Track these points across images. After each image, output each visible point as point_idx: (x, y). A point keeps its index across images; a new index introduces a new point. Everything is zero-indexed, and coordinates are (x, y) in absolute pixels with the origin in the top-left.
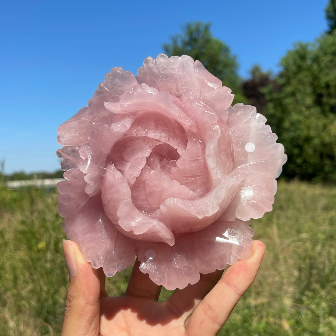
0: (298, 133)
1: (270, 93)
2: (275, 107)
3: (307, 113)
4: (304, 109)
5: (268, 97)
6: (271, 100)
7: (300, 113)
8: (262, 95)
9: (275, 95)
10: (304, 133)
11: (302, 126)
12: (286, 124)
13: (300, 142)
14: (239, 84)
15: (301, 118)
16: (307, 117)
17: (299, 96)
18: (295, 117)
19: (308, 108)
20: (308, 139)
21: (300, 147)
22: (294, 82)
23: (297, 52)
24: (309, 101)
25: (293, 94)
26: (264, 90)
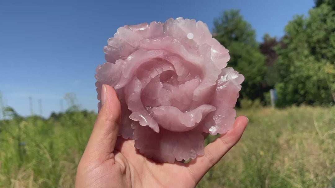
0: (301, 73)
1: (279, 49)
2: (283, 58)
3: (306, 60)
4: (304, 58)
5: (278, 52)
6: (280, 54)
7: (301, 61)
8: (274, 52)
9: (283, 51)
10: (305, 74)
11: (304, 69)
12: (292, 69)
13: (303, 80)
14: (257, 46)
15: (302, 64)
16: (306, 63)
17: (299, 50)
18: (297, 63)
19: (306, 57)
20: (308, 78)
21: (303, 83)
22: (295, 41)
23: (296, 22)
24: (306, 52)
25: (295, 49)
26: (275, 48)
